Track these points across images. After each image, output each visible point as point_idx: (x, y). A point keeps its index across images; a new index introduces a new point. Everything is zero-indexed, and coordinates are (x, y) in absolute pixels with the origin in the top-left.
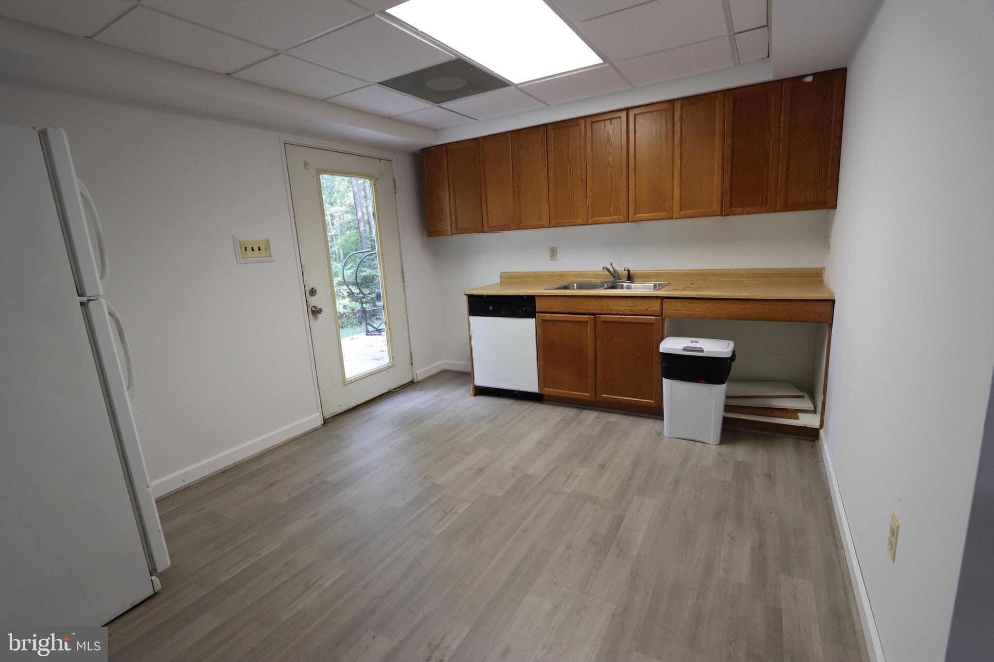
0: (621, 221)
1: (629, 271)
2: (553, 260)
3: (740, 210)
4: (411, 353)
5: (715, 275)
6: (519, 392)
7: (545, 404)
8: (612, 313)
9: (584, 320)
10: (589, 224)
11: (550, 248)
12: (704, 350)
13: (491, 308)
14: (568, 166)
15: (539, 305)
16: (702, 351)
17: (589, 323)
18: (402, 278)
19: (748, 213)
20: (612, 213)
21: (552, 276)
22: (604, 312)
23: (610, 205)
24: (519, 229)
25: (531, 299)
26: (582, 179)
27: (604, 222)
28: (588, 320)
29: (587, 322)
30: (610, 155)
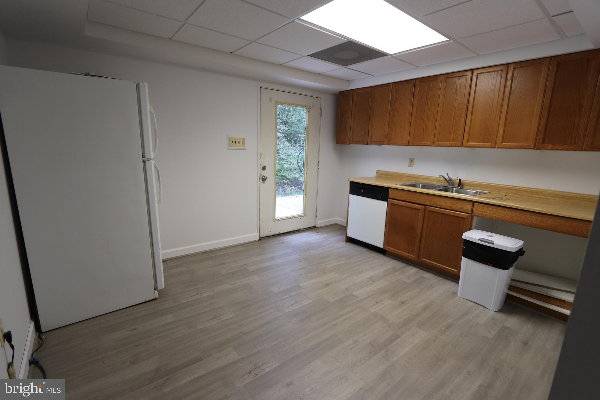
0: (457, 146)
1: (460, 180)
2: (410, 167)
3: (550, 146)
4: (316, 210)
5: (527, 192)
6: (372, 245)
7: (387, 256)
8: (437, 206)
9: (417, 208)
10: (434, 146)
11: (410, 158)
12: (495, 243)
13: (362, 191)
14: (426, 106)
15: (391, 194)
16: (493, 244)
17: (421, 210)
18: (318, 166)
19: (557, 149)
20: (451, 140)
21: (408, 177)
22: (431, 205)
23: (451, 135)
24: (389, 145)
25: (387, 189)
26: (434, 116)
27: (445, 145)
28: (420, 208)
29: (419, 210)
30: (456, 101)
